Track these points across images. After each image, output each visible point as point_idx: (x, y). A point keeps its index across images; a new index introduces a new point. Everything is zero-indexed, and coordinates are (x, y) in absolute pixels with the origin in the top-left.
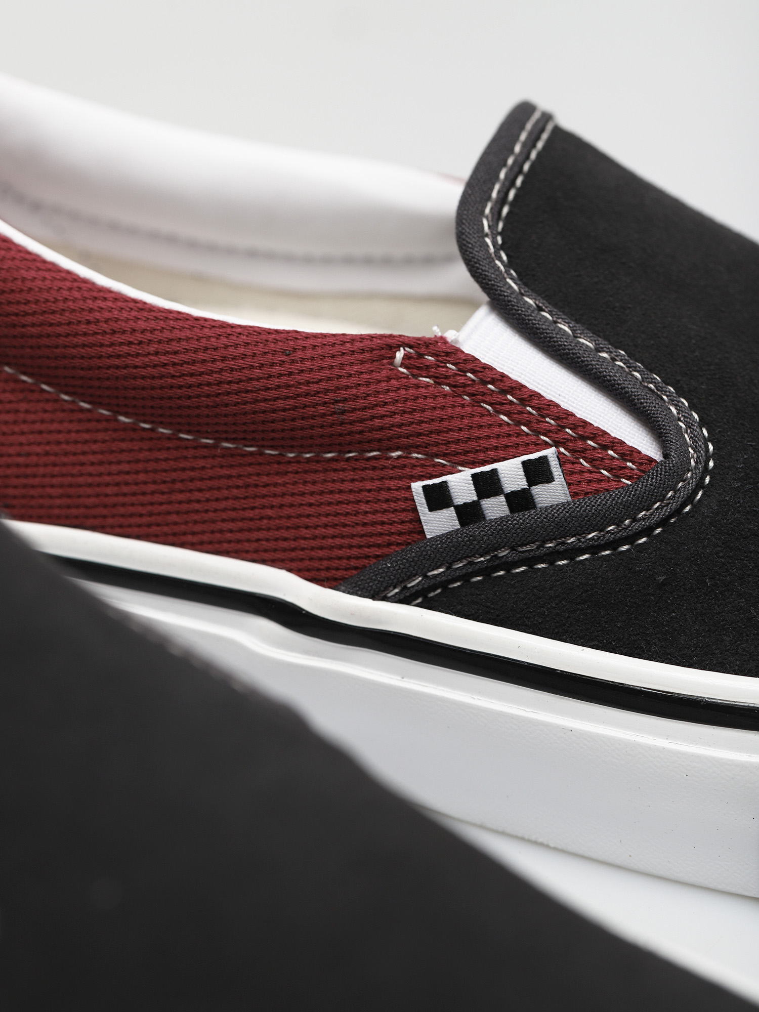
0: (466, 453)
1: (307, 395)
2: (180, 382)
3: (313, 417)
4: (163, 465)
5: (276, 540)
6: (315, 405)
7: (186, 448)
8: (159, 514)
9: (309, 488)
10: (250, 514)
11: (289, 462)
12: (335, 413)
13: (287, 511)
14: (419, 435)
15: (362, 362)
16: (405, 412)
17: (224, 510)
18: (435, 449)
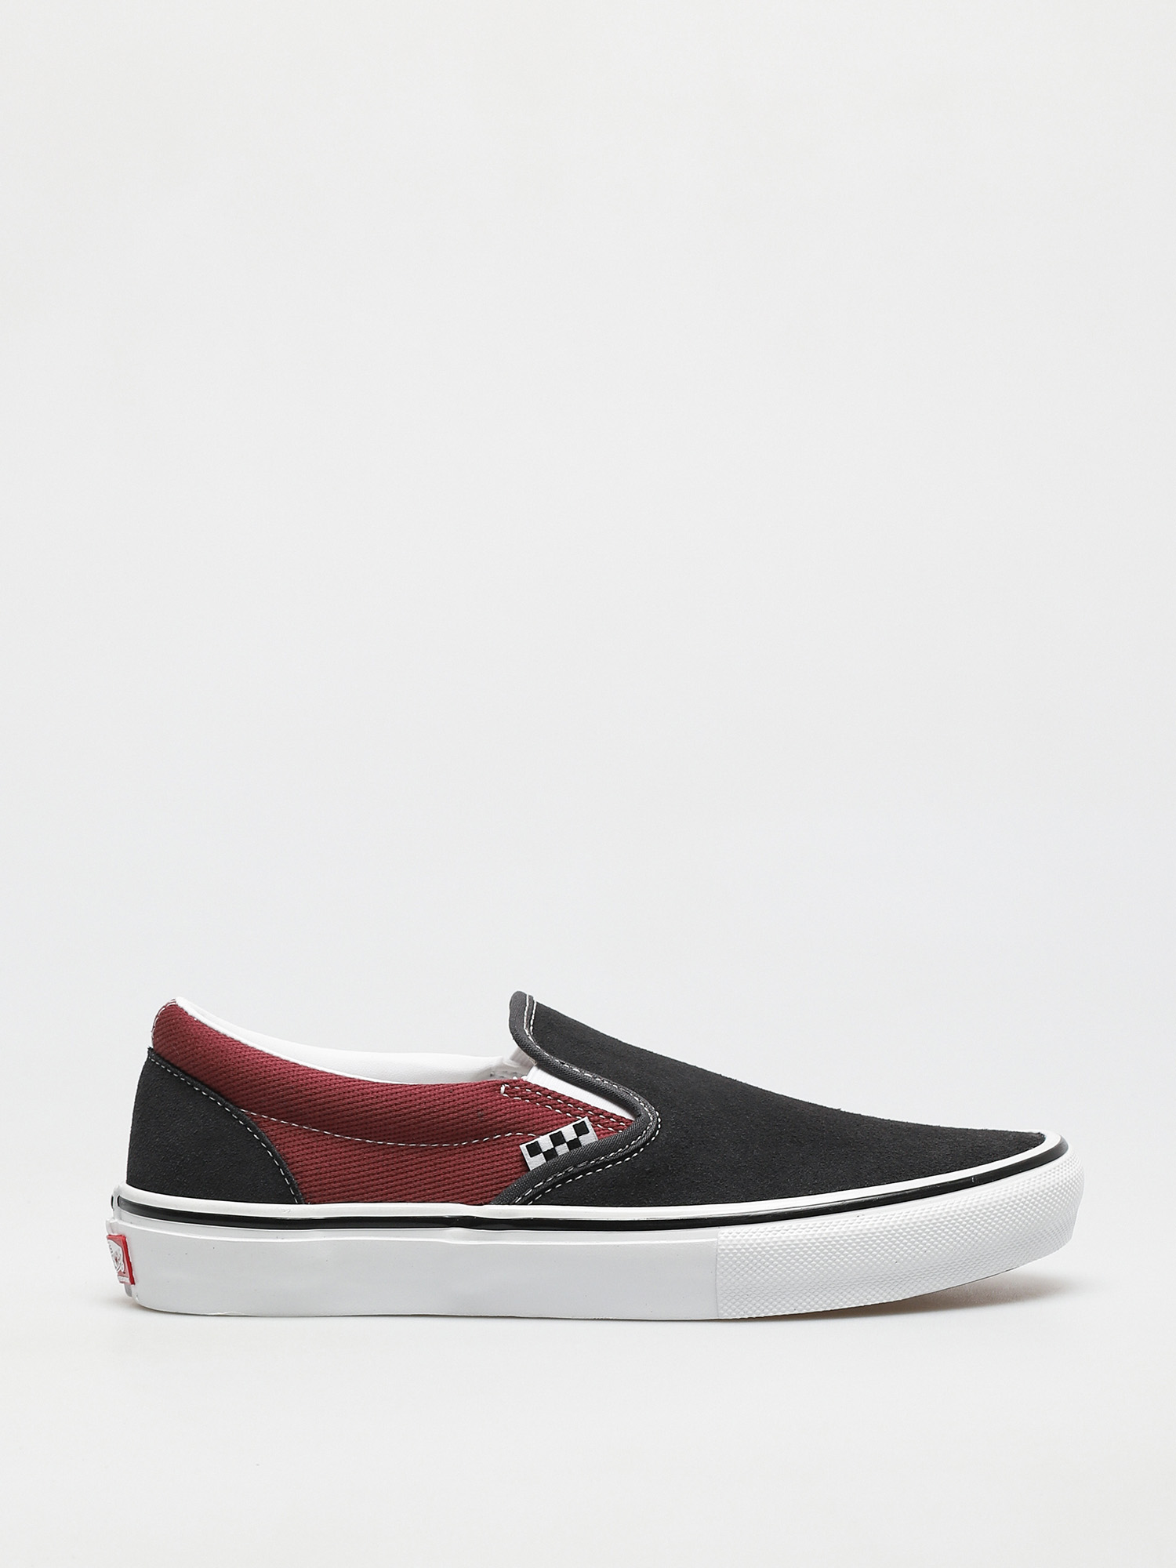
0: (543, 1128)
1: (463, 1110)
2: (400, 1113)
3: (467, 1121)
4: (391, 1161)
5: (454, 1189)
6: (468, 1114)
7: (402, 1151)
8: (391, 1187)
9: (467, 1159)
10: (438, 1178)
11: (455, 1148)
12: (478, 1117)
13: (458, 1173)
14: (520, 1123)
15: (487, 1092)
16: (511, 1113)
17: (425, 1179)
18: (528, 1129)
